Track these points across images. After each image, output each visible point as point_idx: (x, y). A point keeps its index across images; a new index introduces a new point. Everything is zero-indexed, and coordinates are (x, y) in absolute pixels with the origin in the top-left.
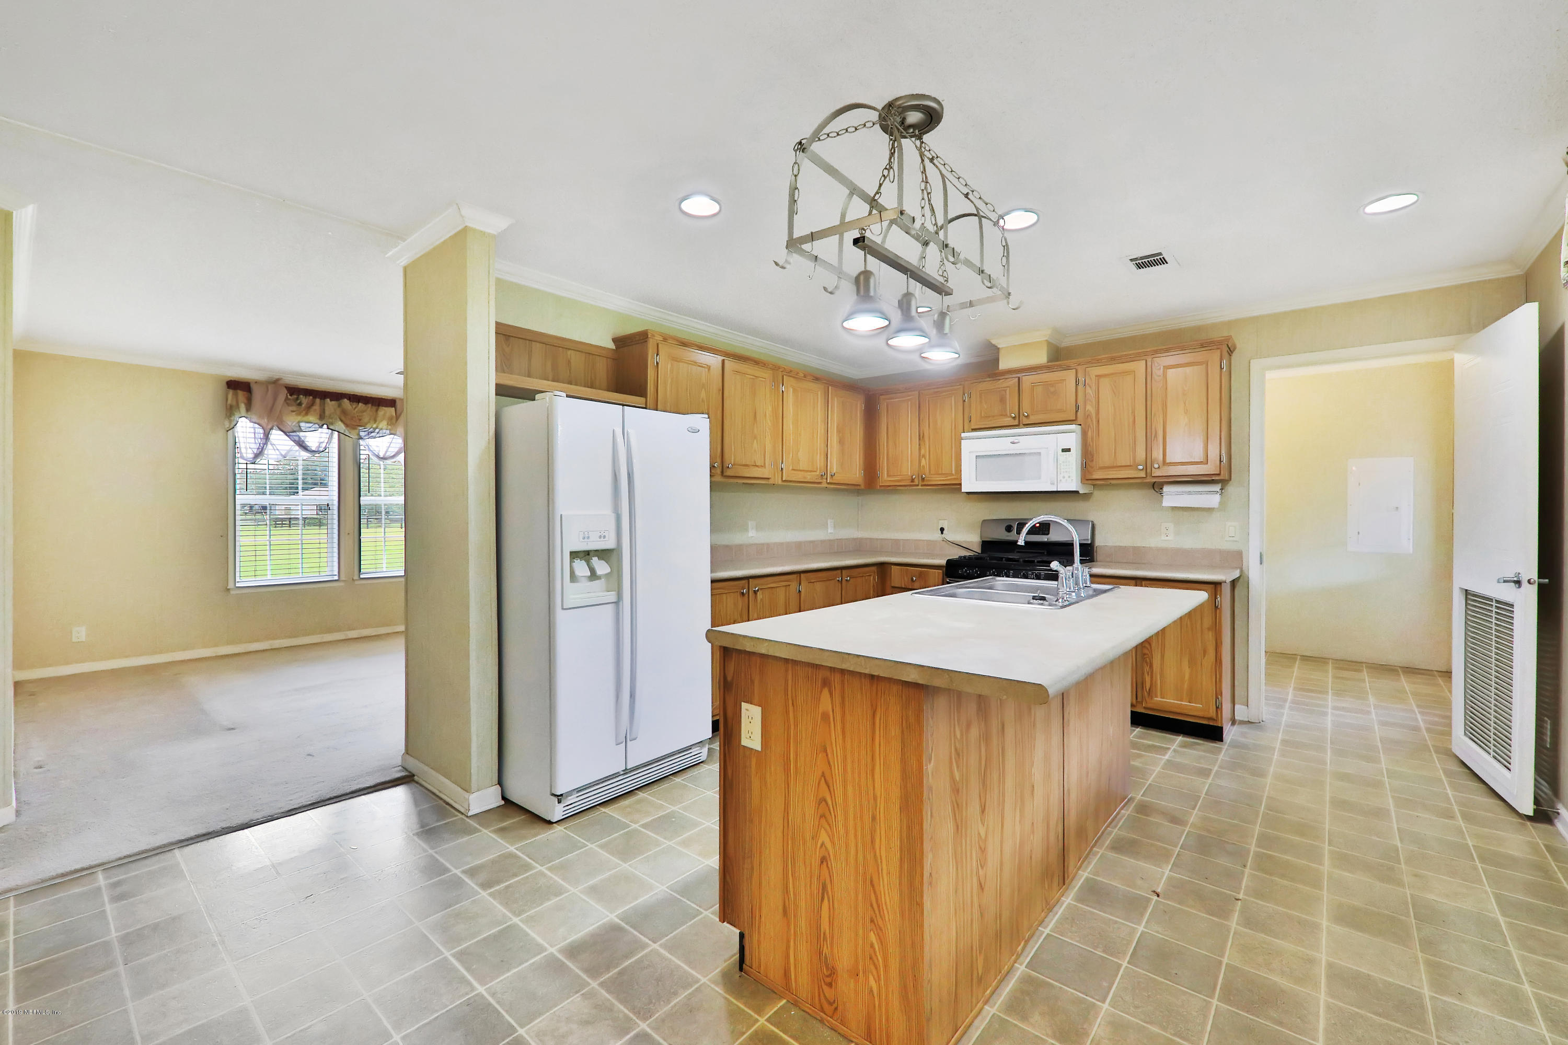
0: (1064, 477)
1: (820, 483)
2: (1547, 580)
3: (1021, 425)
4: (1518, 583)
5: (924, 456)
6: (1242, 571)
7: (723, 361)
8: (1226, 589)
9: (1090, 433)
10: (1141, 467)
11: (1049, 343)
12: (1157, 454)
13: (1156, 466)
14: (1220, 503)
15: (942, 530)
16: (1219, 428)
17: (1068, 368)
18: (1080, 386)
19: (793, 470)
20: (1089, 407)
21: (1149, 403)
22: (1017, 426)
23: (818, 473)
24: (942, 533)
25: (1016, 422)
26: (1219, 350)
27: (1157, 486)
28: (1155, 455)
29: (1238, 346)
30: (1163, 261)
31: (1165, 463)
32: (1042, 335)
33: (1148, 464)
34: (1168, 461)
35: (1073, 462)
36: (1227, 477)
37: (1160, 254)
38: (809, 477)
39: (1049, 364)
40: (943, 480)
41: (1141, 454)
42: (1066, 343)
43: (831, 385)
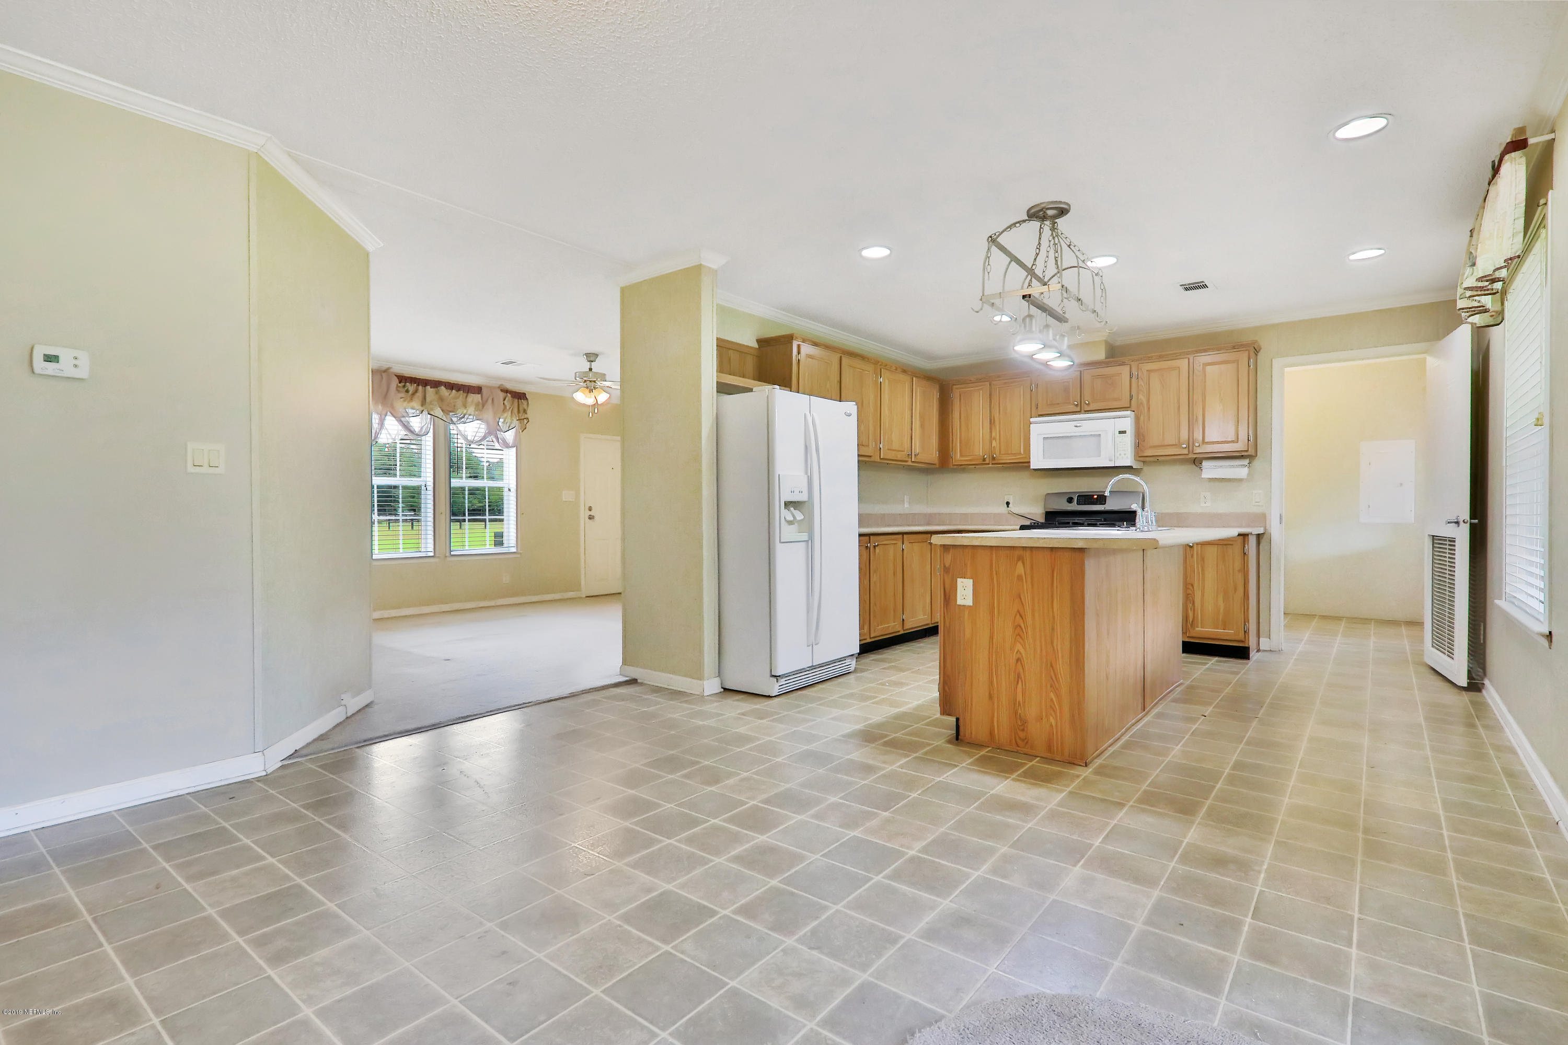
0: (1120, 455)
1: (907, 461)
2: (1477, 521)
3: (1083, 411)
4: (1457, 523)
5: (995, 439)
6: (1265, 529)
7: (841, 357)
8: (1252, 541)
9: (1142, 418)
10: (1184, 446)
11: (1107, 342)
12: (1198, 435)
13: (1197, 445)
14: (1249, 474)
15: (1008, 504)
16: (1247, 414)
17: (1123, 364)
18: (1134, 380)
19: (888, 449)
20: (1142, 397)
21: (1191, 393)
22: (1079, 412)
23: (905, 452)
24: (1008, 507)
25: (1078, 409)
26: (1247, 352)
27: (1197, 462)
28: (1196, 435)
29: (1262, 347)
30: (1205, 286)
31: (1204, 442)
32: (1102, 336)
33: (1190, 443)
34: (1206, 441)
35: (1128, 441)
36: (1253, 454)
37: (1203, 282)
38: (899, 456)
39: (1107, 360)
40: (1013, 459)
41: (1184, 435)
42: (1119, 342)
43: (916, 377)
